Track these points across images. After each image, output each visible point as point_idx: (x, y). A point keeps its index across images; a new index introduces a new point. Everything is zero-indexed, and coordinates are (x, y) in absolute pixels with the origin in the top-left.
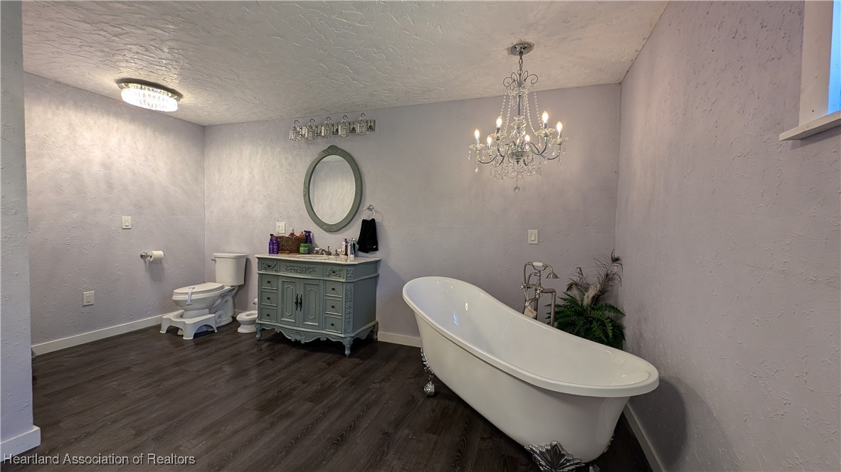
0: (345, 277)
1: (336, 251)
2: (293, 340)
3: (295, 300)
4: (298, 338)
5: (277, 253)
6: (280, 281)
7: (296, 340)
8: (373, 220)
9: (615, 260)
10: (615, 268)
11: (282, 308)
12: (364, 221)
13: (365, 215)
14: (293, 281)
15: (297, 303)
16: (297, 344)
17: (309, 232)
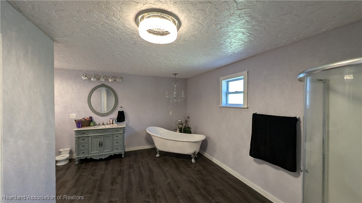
0: (122, 132)
1: (107, 123)
2: (98, 159)
3: (99, 144)
4: (101, 157)
5: (82, 127)
6: (90, 138)
7: (100, 159)
8: (123, 111)
9: (188, 117)
10: (188, 119)
11: (91, 148)
12: (119, 111)
13: (119, 109)
14: (97, 137)
15: (100, 145)
16: (101, 160)
17: (91, 117)
